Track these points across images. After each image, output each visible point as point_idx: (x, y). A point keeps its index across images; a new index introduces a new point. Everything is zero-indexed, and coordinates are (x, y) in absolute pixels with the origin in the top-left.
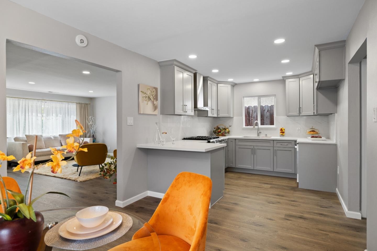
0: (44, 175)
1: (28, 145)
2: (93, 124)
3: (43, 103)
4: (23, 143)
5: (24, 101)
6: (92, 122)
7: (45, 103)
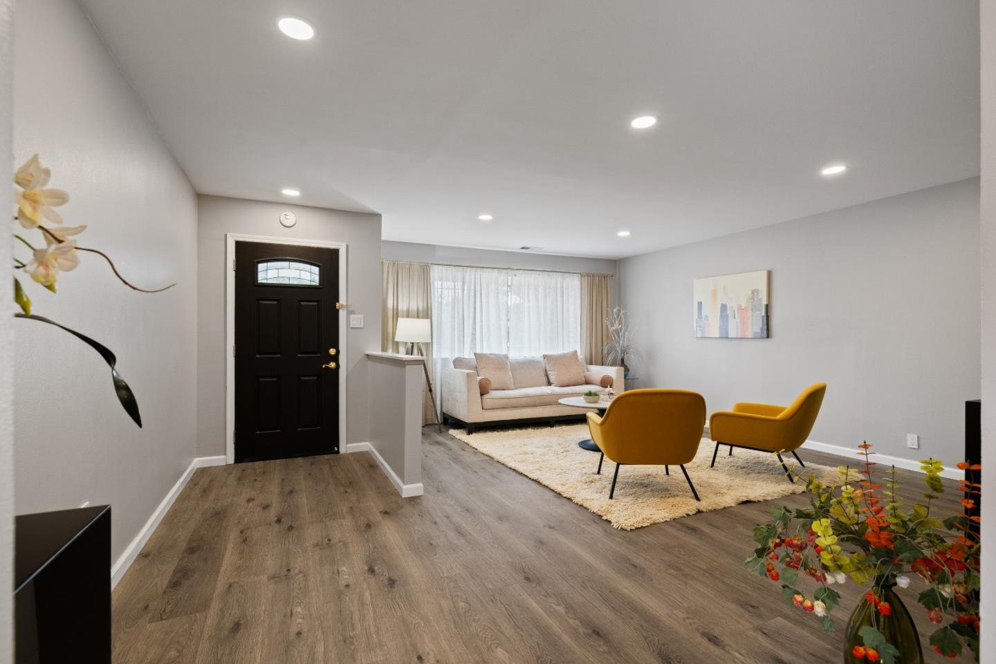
0: (510, 468)
1: (479, 378)
2: (621, 329)
3: (510, 278)
4: (468, 374)
5: (473, 273)
6: (620, 323)
7: (514, 278)
